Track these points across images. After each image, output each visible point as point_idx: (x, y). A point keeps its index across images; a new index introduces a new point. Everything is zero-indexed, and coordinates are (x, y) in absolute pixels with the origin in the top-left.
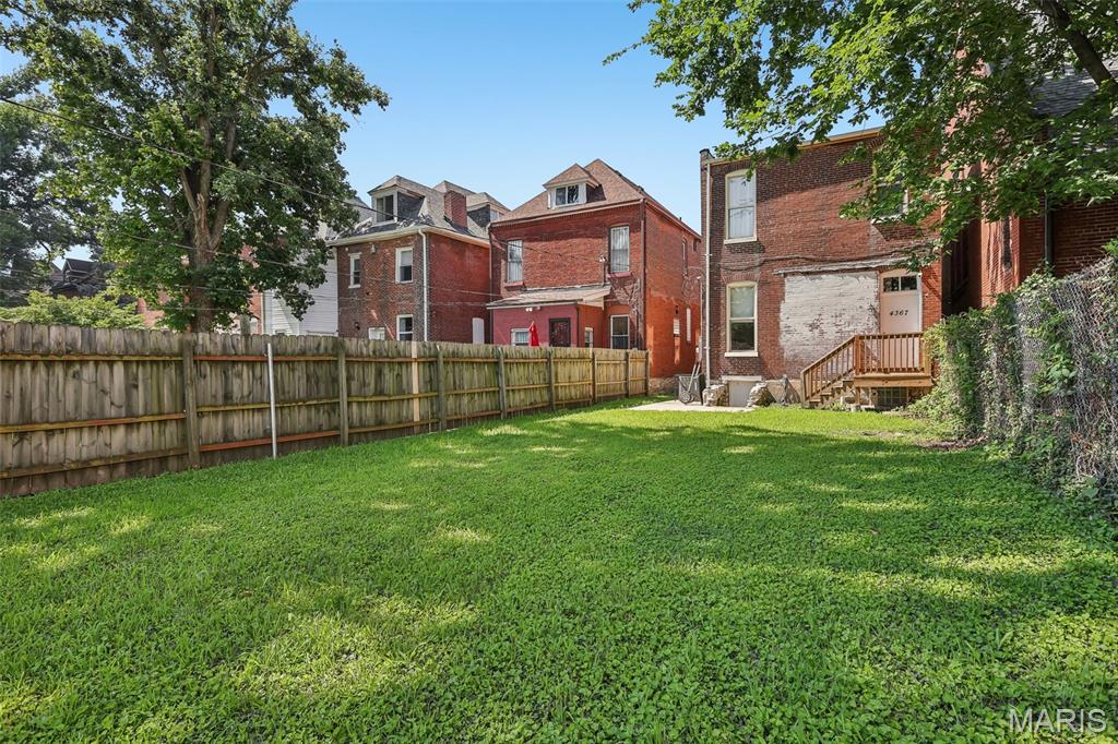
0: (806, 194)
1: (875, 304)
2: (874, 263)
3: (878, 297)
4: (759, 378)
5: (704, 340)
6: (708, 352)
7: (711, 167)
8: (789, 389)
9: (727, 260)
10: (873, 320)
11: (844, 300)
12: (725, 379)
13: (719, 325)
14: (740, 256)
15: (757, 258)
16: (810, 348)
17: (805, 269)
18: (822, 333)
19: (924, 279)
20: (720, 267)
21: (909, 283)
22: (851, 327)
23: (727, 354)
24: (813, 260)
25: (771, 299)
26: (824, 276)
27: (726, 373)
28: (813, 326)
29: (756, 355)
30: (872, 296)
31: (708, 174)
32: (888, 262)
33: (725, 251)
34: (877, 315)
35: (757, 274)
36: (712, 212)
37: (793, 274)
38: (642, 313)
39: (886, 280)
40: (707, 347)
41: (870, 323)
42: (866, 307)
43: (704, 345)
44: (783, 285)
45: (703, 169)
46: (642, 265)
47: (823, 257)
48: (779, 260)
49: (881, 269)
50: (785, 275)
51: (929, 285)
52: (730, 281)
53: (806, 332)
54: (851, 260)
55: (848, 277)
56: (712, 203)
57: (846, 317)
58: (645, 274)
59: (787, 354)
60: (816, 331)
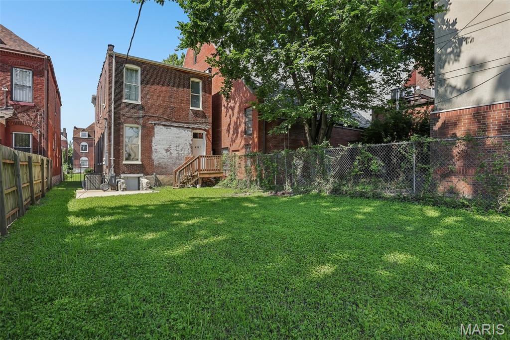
0: (164, 88)
1: (191, 143)
2: (191, 126)
3: (192, 140)
4: (142, 175)
5: (110, 154)
6: (112, 161)
7: (116, 57)
8: (157, 180)
9: (124, 111)
10: (190, 149)
11: (180, 140)
12: (122, 176)
13: (119, 146)
14: (132, 110)
15: (141, 114)
16: (166, 161)
17: (164, 123)
18: (171, 154)
19: (206, 135)
20: (120, 114)
21: (201, 136)
22: (182, 152)
23: (124, 162)
24: (168, 120)
25: (147, 136)
26: (172, 128)
27: (124, 173)
28: (167, 150)
29: (141, 163)
30: (190, 139)
31: (114, 60)
32: (196, 126)
33: (123, 106)
34: (192, 148)
35: (141, 122)
36: (116, 82)
37: (159, 125)
39: (194, 133)
40: (112, 158)
41: (190, 150)
42: (188, 144)
43: (110, 156)
44: (154, 129)
45: (110, 56)
46: (45, 100)
47: (174, 118)
48: (152, 116)
49: (193, 129)
50: (155, 124)
51: (208, 137)
52: (126, 122)
53: (164, 152)
54: (182, 123)
55: (181, 130)
56: (116, 77)
57: (180, 147)
59: (156, 163)
60: (168, 153)
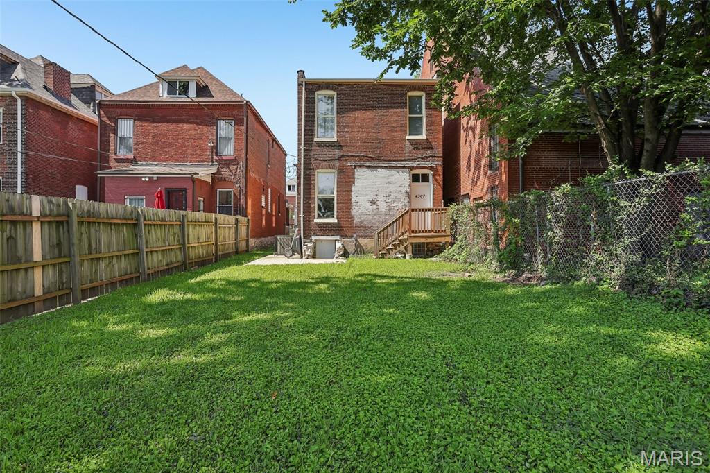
0: (368, 113)
1: (408, 190)
2: (409, 164)
3: (410, 186)
4: (338, 238)
5: (299, 210)
6: (302, 219)
7: (306, 84)
8: (358, 245)
9: (315, 152)
10: (407, 199)
11: (391, 186)
12: (314, 238)
13: (310, 199)
14: (325, 151)
15: (337, 153)
16: (370, 217)
17: (368, 164)
18: (378, 207)
19: (434, 176)
20: (311, 157)
21: (425, 178)
22: (395, 204)
23: (316, 221)
24: (373, 158)
25: (346, 183)
26: (379, 170)
27: (315, 234)
28: (372, 203)
29: (336, 221)
30: (407, 185)
31: (304, 89)
32: (415, 164)
33: (314, 146)
34: (409, 197)
35: (337, 164)
36: (306, 117)
37: (360, 166)
38: (244, 189)
39: (413, 175)
40: (302, 215)
41: (406, 202)
42: (403, 191)
43: (299, 213)
44: (354, 173)
45: (300, 85)
46: (244, 152)
47: (380, 157)
48: (352, 156)
49: (412, 168)
50: (355, 167)
51: (436, 180)
52: (318, 167)
53: (368, 205)
54: (394, 161)
55: (393, 172)
56: (306, 111)
57: (392, 197)
58: (247, 159)
59: (356, 221)
60: (374, 206)
